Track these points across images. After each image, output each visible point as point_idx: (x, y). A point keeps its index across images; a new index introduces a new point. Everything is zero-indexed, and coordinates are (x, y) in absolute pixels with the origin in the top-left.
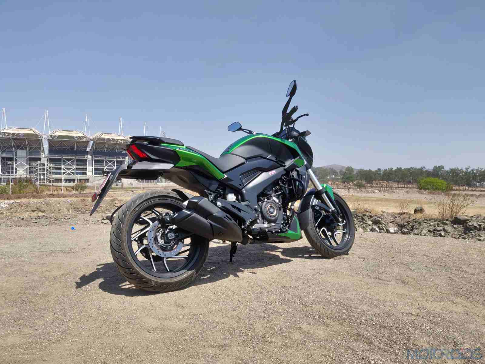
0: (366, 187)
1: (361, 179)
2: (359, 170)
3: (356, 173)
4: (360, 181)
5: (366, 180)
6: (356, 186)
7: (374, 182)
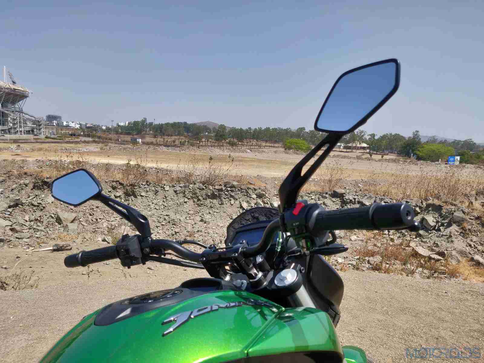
0: (238, 145)
1: (233, 137)
2: (231, 128)
3: (229, 131)
4: (232, 140)
5: (238, 138)
6: (229, 144)
7: (245, 141)
